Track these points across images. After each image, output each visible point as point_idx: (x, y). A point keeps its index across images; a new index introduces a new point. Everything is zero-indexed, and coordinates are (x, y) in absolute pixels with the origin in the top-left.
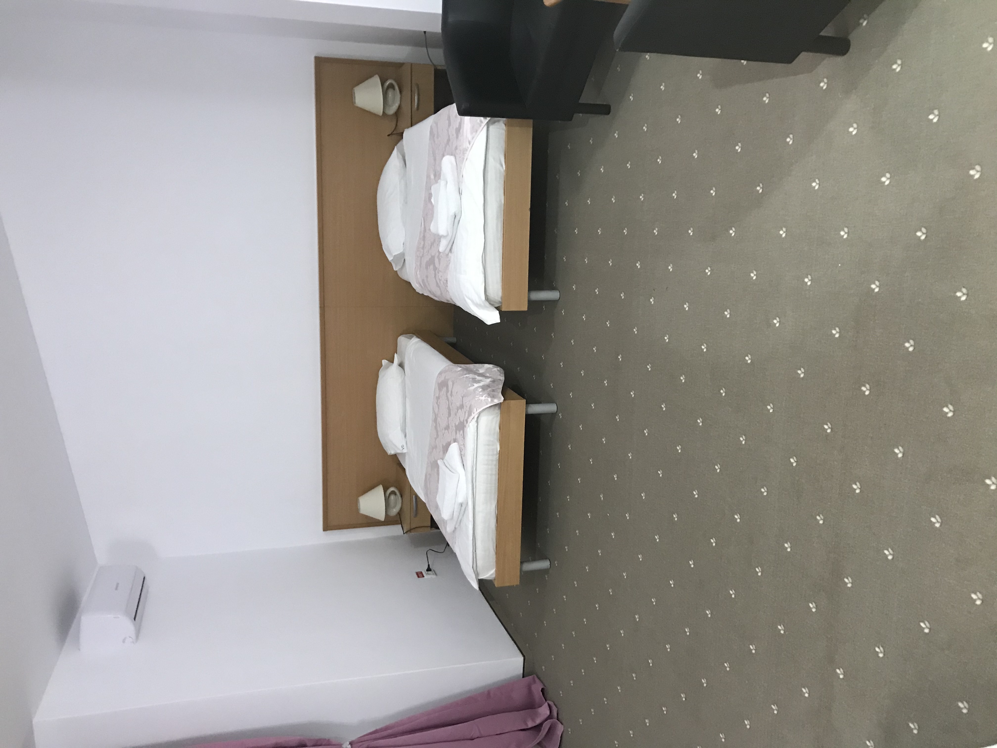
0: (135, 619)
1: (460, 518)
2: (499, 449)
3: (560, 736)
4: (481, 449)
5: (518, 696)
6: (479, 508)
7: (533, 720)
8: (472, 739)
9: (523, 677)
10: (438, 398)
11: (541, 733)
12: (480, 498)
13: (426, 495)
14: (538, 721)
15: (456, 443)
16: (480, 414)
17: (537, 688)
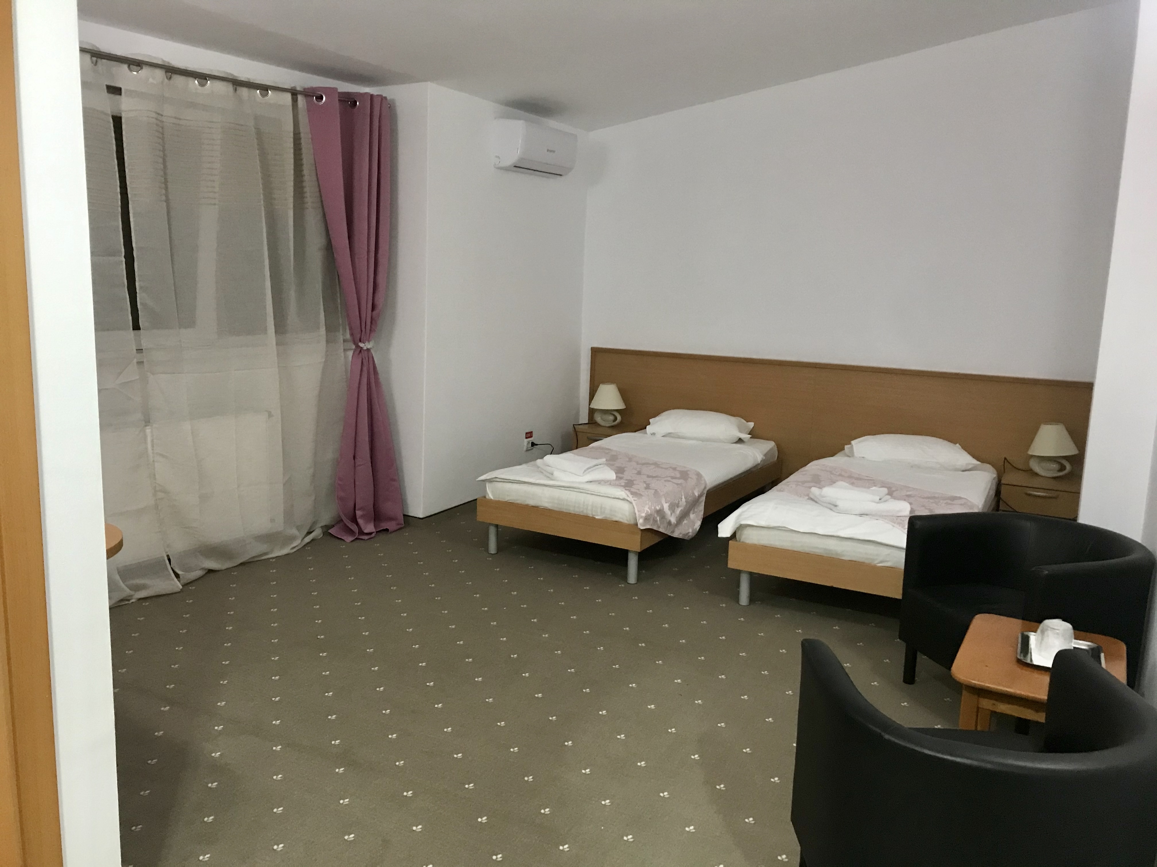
0: (515, 166)
1: (544, 472)
2: (597, 517)
3: (342, 538)
4: (598, 500)
5: (388, 507)
6: (547, 492)
7: (362, 517)
8: (354, 457)
9: (404, 515)
10: (675, 469)
11: (350, 522)
12: (557, 493)
13: (593, 448)
14: (360, 521)
15: (614, 478)
16: (631, 503)
17: (391, 525)
